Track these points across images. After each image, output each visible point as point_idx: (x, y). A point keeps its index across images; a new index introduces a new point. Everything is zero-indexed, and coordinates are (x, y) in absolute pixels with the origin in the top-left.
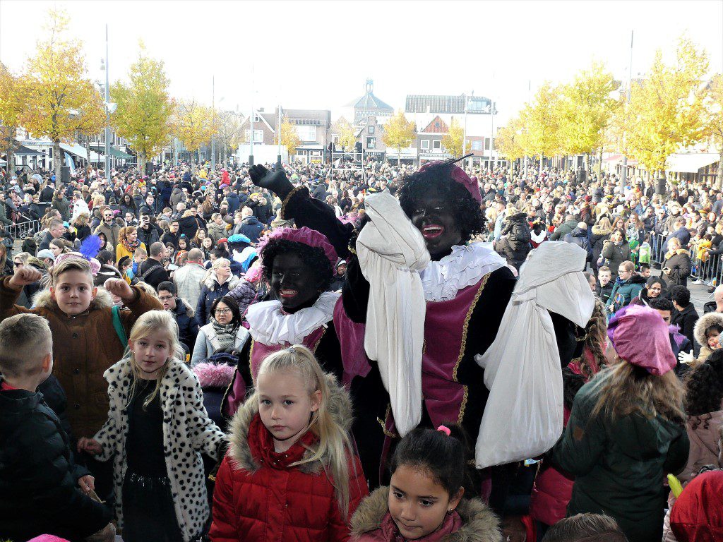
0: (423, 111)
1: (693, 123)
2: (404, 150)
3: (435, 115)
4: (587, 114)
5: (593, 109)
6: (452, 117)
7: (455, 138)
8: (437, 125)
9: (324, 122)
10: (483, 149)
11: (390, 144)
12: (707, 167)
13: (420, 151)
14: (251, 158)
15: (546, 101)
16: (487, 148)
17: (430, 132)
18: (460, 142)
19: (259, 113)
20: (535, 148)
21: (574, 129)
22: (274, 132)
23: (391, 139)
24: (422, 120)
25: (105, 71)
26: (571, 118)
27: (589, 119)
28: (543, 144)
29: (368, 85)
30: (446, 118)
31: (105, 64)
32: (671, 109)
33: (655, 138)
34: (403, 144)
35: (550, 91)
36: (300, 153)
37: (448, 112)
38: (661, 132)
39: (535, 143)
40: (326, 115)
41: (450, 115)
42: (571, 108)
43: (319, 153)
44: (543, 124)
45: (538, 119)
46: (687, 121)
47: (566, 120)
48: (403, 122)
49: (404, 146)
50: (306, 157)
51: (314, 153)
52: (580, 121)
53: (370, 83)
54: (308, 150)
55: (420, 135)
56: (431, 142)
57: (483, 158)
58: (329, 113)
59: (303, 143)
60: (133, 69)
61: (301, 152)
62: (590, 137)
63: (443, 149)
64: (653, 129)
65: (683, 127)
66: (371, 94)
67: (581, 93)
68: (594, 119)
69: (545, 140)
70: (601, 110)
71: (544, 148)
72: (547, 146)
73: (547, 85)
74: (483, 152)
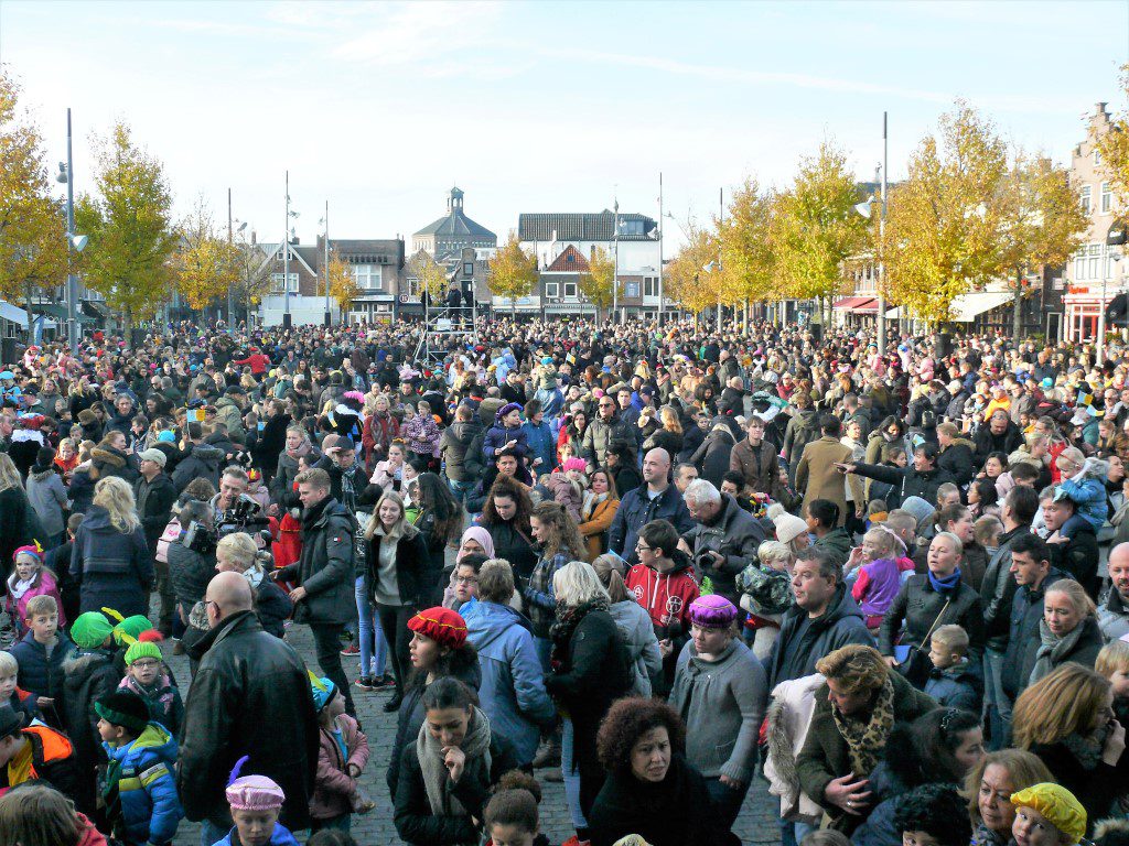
0: (547, 239)
1: (989, 250)
2: (520, 299)
3: (566, 244)
4: (820, 238)
5: (829, 231)
6: (593, 247)
7: (600, 280)
8: (569, 259)
9: (394, 259)
10: (641, 295)
11: (499, 290)
12: (986, 313)
13: (543, 299)
14: (287, 318)
15: (749, 219)
16: (648, 292)
17: (559, 270)
18: (609, 284)
19: (290, 247)
20: (734, 291)
21: (802, 263)
22: (314, 275)
23: (499, 284)
24: (547, 252)
25: (66, 185)
26: (795, 244)
27: (824, 245)
28: (747, 285)
29: (455, 200)
30: (584, 249)
31: (67, 173)
32: (956, 228)
33: (933, 273)
34: (518, 291)
35: (755, 204)
36: (358, 309)
37: (585, 239)
38: (942, 265)
39: (735, 284)
40: (396, 247)
41: (590, 244)
42: (795, 230)
43: (387, 307)
44: (746, 254)
45: (739, 247)
46: (980, 246)
47: (787, 248)
48: (518, 256)
49: (520, 294)
50: (366, 314)
51: (380, 308)
52: (810, 249)
53: (457, 195)
54: (370, 303)
55: (545, 276)
56: (561, 287)
57: (642, 308)
58: (401, 244)
59: (363, 292)
60: (109, 180)
61: (358, 306)
62: (825, 273)
63: (580, 296)
64: (930, 260)
65: (974, 255)
66: (459, 212)
67: (808, 207)
68: (831, 246)
69: (750, 279)
70: (842, 232)
71: (749, 291)
72: (755, 288)
73: (750, 195)
74: (642, 300)
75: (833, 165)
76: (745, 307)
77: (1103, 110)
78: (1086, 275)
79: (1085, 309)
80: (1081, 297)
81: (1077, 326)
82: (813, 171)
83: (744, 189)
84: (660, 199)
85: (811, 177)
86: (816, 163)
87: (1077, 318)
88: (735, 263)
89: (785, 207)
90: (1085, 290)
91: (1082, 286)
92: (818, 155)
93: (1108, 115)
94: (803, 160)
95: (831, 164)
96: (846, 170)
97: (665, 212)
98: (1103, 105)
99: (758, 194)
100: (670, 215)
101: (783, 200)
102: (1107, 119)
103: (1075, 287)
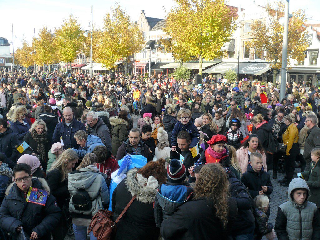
4: (71, 44)
10: (4, 63)
16: (7, 62)
20: (40, 61)
26: (63, 45)
27: (72, 46)
33: (110, 54)
44: (44, 49)
45: (42, 47)
52: (68, 47)
57: (5, 67)
64: (110, 49)
67: (66, 34)
68: (74, 46)
69: (45, 57)
70: (77, 42)
71: (45, 60)
72: (47, 59)
73: (45, 31)
74: (5, 65)
75: (74, 22)
76: (44, 65)
77: (143, 12)
78: (139, 57)
79: (139, 66)
80: (138, 63)
81: (137, 71)
82: (67, 23)
83: (43, 29)
84: (12, 32)
85: (67, 25)
86: (68, 20)
87: (137, 69)
88: (40, 52)
89: (59, 34)
90: (139, 61)
91: (138, 60)
92: (69, 18)
93: (144, 14)
94: (64, 20)
95: (73, 21)
96: (78, 23)
97: (14, 36)
98: (143, 11)
99: (47, 30)
100: (16, 37)
101: (58, 32)
102: (144, 15)
103: (136, 60)
